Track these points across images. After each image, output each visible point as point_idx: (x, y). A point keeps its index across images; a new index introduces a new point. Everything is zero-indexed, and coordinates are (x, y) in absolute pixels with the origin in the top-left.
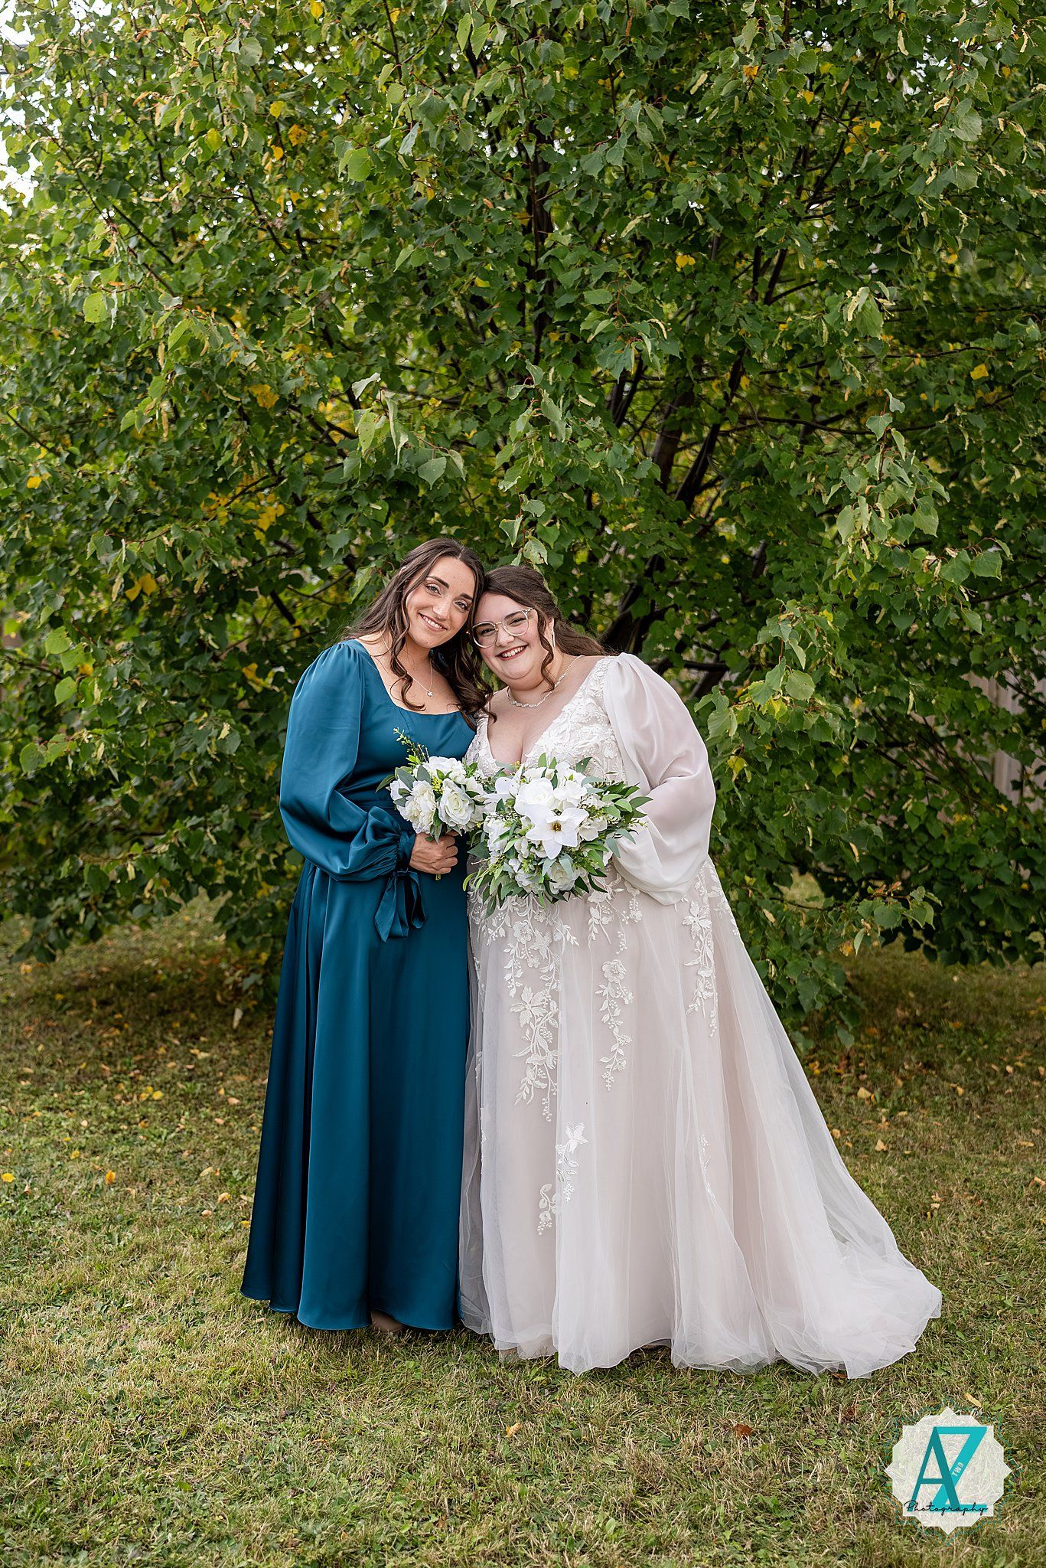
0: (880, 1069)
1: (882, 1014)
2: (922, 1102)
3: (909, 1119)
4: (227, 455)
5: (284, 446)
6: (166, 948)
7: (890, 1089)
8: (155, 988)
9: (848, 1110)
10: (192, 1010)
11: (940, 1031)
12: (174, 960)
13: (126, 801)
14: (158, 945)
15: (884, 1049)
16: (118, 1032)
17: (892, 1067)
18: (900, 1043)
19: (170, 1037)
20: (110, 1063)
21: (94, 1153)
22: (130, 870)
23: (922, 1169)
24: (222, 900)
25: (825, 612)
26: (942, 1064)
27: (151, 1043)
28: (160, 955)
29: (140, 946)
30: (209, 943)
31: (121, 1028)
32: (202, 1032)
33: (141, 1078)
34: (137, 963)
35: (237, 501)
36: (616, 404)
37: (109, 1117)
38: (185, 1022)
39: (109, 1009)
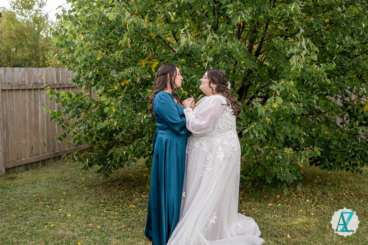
0: (311, 195)
1: (311, 181)
2: (323, 203)
3: (320, 207)
4: (144, 50)
5: (158, 47)
6: (134, 171)
7: (315, 199)
8: (132, 181)
9: (304, 205)
10: (141, 186)
11: (326, 185)
12: (136, 174)
13: (122, 135)
14: (132, 171)
15: (312, 190)
16: (123, 191)
17: (314, 194)
18: (316, 188)
19: (136, 192)
20: (122, 199)
21: (119, 221)
22: (124, 152)
23: (324, 219)
24: (147, 159)
25: (291, 82)
26: (327, 193)
27: (132, 194)
28: (132, 173)
29: (128, 171)
30: (144, 170)
31: (124, 191)
32: (144, 191)
33: (130, 202)
34: (127, 175)
35: (147, 61)
36: (238, 34)
37: (122, 212)
38: (139, 189)
39: (121, 186)
